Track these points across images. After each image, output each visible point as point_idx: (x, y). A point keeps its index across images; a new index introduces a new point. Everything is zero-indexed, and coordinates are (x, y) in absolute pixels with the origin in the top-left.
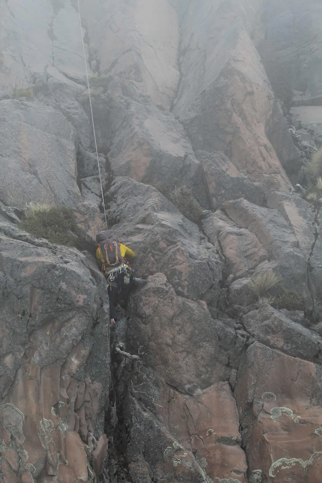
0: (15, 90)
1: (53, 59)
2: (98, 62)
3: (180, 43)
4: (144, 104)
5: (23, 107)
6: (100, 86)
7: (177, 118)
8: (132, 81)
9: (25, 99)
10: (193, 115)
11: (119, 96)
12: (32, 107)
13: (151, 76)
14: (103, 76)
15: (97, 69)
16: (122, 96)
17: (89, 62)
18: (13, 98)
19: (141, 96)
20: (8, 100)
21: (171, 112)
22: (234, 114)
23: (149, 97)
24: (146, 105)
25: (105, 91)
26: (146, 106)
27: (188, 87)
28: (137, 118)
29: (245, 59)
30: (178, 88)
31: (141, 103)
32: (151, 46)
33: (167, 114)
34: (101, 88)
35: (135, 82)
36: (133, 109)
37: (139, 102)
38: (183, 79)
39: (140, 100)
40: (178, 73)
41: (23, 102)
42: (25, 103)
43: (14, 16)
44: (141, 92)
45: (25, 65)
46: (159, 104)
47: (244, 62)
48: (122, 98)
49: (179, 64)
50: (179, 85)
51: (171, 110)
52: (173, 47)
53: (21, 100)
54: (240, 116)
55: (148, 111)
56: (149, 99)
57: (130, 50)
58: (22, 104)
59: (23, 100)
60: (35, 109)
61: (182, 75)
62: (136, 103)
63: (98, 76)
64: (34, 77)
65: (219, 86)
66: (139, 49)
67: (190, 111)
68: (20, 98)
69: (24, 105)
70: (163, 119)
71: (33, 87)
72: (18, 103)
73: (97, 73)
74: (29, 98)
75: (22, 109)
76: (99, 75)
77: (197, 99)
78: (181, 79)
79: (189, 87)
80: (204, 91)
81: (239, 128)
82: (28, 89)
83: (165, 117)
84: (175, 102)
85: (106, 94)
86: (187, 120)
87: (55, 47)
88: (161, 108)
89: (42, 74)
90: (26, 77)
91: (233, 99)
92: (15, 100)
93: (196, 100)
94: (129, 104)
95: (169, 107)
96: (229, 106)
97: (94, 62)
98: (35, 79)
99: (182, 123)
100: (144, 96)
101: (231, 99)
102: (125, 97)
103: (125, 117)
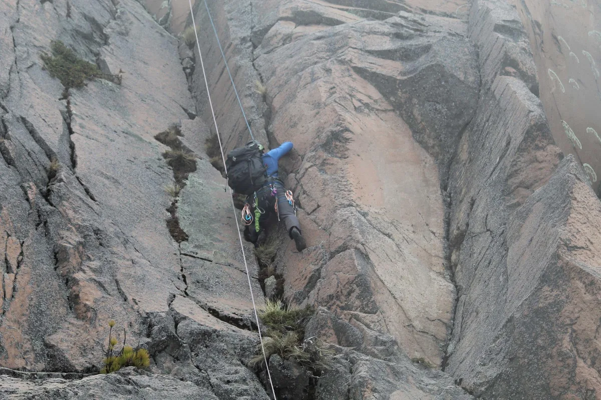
0: (109, 354)
1: (185, 281)
2: (280, 279)
3: (448, 223)
4: (384, 360)
5: (130, 387)
6: (289, 329)
7: (458, 382)
8: (356, 313)
9: (134, 370)
10: (492, 372)
11: (331, 347)
12: (149, 386)
13: (394, 298)
14: (294, 308)
15: (278, 294)
16: (338, 346)
17: (261, 281)
18: (108, 372)
19: (377, 342)
20: (98, 376)
21: (443, 370)
22: (581, 363)
23: (394, 343)
24: (389, 360)
25: (301, 340)
26: (391, 364)
27: (475, 314)
28: (374, 390)
29: (592, 243)
30: (454, 319)
31: (380, 358)
32: (389, 236)
33: (436, 377)
34: (291, 333)
35: (362, 315)
36: (363, 371)
37: (375, 356)
38: (463, 298)
39: (376, 352)
40: (451, 287)
41: (130, 377)
42: (134, 378)
43: (92, 198)
44: (377, 334)
45: (125, 300)
46: (418, 355)
47: (590, 250)
48: (338, 351)
49: (451, 268)
50: (455, 312)
51: (444, 365)
52: (434, 233)
53: (124, 375)
54: (593, 364)
55: (396, 373)
56: (396, 347)
57: (344, 248)
58: (128, 382)
59: (129, 374)
60: (155, 390)
61: (458, 289)
62: (368, 358)
63: (282, 308)
64: (148, 323)
65: (541, 305)
66: (363, 245)
67: (484, 365)
68: (122, 370)
69: (132, 385)
70: (429, 387)
71: (148, 343)
72: (119, 382)
73: (279, 302)
74: (141, 368)
75: (130, 392)
76: (285, 307)
77: (497, 338)
78: (457, 300)
79: (477, 314)
80: (510, 320)
81: (593, 391)
82: (137, 350)
83: (433, 382)
84: (450, 349)
85: (304, 345)
86: (481, 385)
87: (186, 255)
88: (421, 363)
89: (163, 315)
90: (131, 325)
91: (574, 331)
92: (113, 375)
93: (494, 341)
94: (353, 362)
95: (438, 361)
96: (566, 344)
97: (270, 281)
98: (151, 326)
99: (471, 393)
100: (383, 343)
101: (570, 330)
102: (343, 348)
103: (349, 391)
